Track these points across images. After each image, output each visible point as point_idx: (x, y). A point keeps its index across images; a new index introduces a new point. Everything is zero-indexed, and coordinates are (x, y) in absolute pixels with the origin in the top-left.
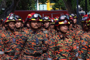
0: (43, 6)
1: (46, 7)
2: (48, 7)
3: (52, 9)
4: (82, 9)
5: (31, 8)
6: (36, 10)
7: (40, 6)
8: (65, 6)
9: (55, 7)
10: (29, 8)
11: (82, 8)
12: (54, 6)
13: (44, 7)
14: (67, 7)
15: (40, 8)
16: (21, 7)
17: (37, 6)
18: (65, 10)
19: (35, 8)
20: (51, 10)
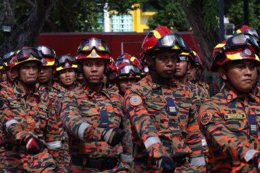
0: (122, 21)
1: (130, 22)
2: (136, 24)
3: (147, 28)
4: (234, 27)
5: (88, 25)
6: (102, 30)
7: (112, 21)
8: (185, 19)
9: (156, 22)
10: (82, 27)
11: (235, 25)
12: (154, 18)
13: (125, 23)
14: (190, 22)
15: (112, 26)
16: (57, 23)
17: (103, 21)
18: (186, 30)
19: (98, 26)
20: (145, 30)
